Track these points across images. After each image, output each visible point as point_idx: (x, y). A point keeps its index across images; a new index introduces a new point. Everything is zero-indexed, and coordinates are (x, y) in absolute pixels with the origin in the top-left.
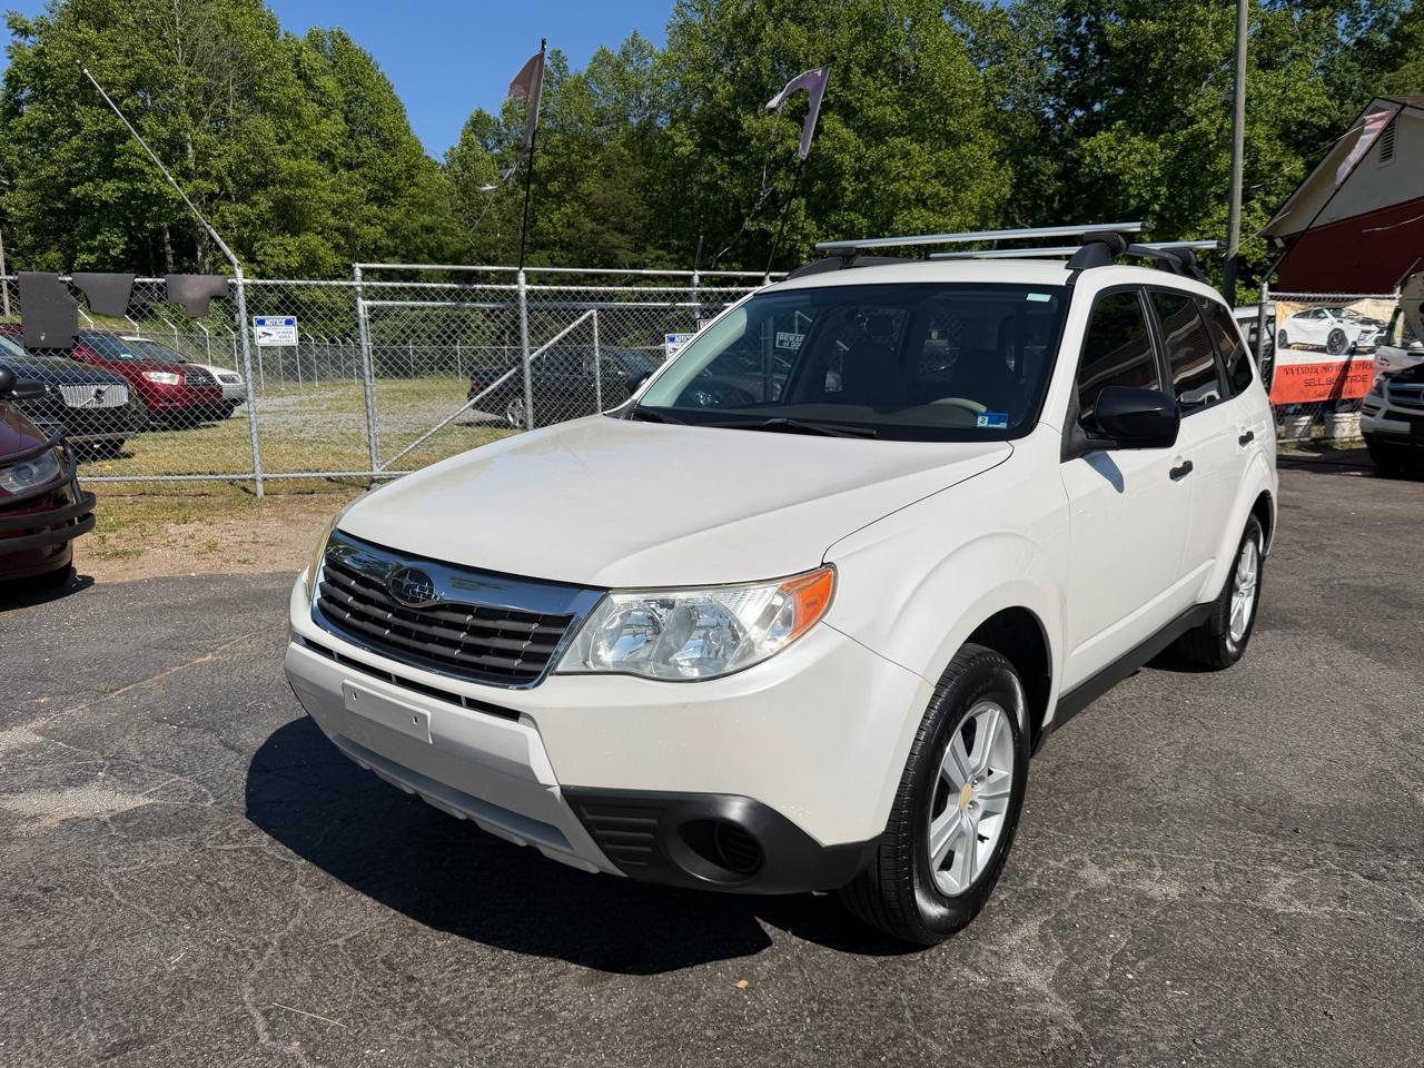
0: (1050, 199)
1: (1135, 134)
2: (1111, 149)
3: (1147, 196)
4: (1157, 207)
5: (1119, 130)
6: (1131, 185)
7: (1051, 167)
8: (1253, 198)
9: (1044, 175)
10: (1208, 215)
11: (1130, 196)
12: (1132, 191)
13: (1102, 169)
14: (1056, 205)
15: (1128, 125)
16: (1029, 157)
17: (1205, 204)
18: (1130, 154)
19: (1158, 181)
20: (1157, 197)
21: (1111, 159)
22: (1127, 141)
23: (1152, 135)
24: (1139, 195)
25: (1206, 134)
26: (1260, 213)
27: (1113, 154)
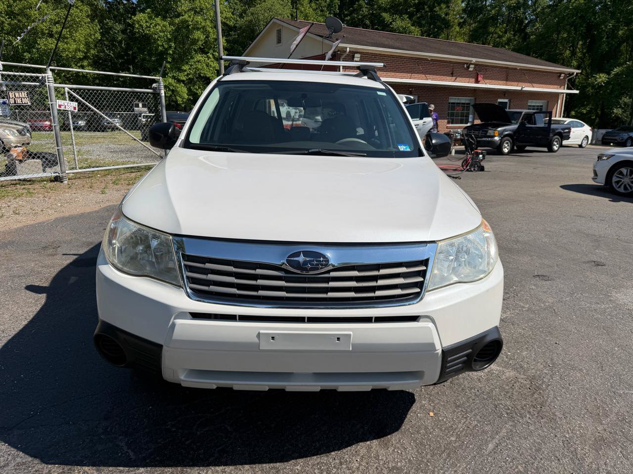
0: (120, 42)
1: (157, 16)
2: (147, 22)
3: (166, 46)
4: (171, 52)
5: (149, 13)
6: (159, 40)
7: (119, 27)
8: (209, 53)
9: (116, 30)
10: (192, 58)
11: (159, 45)
12: (159, 43)
13: (144, 31)
14: (123, 45)
15: (152, 11)
16: (107, 20)
17: (190, 53)
18: (156, 25)
19: (169, 40)
20: (170, 47)
21: (147, 27)
22: (153, 19)
23: (164, 18)
24: (163, 45)
25: (187, 21)
26: (213, 59)
27: (148, 24)
